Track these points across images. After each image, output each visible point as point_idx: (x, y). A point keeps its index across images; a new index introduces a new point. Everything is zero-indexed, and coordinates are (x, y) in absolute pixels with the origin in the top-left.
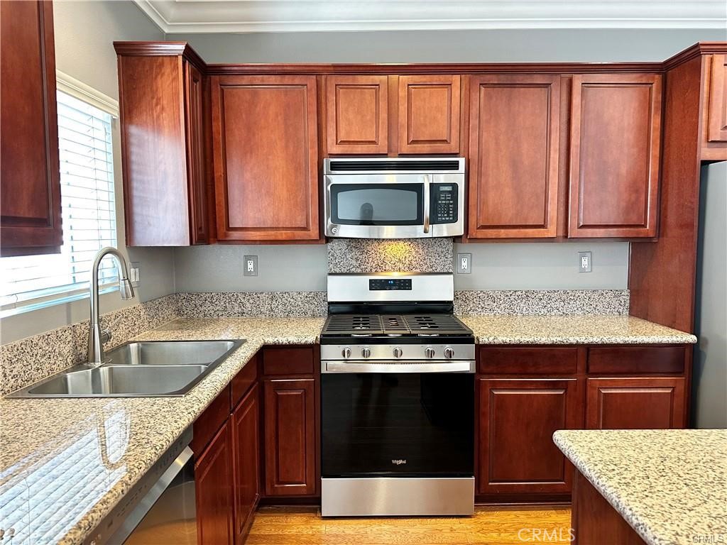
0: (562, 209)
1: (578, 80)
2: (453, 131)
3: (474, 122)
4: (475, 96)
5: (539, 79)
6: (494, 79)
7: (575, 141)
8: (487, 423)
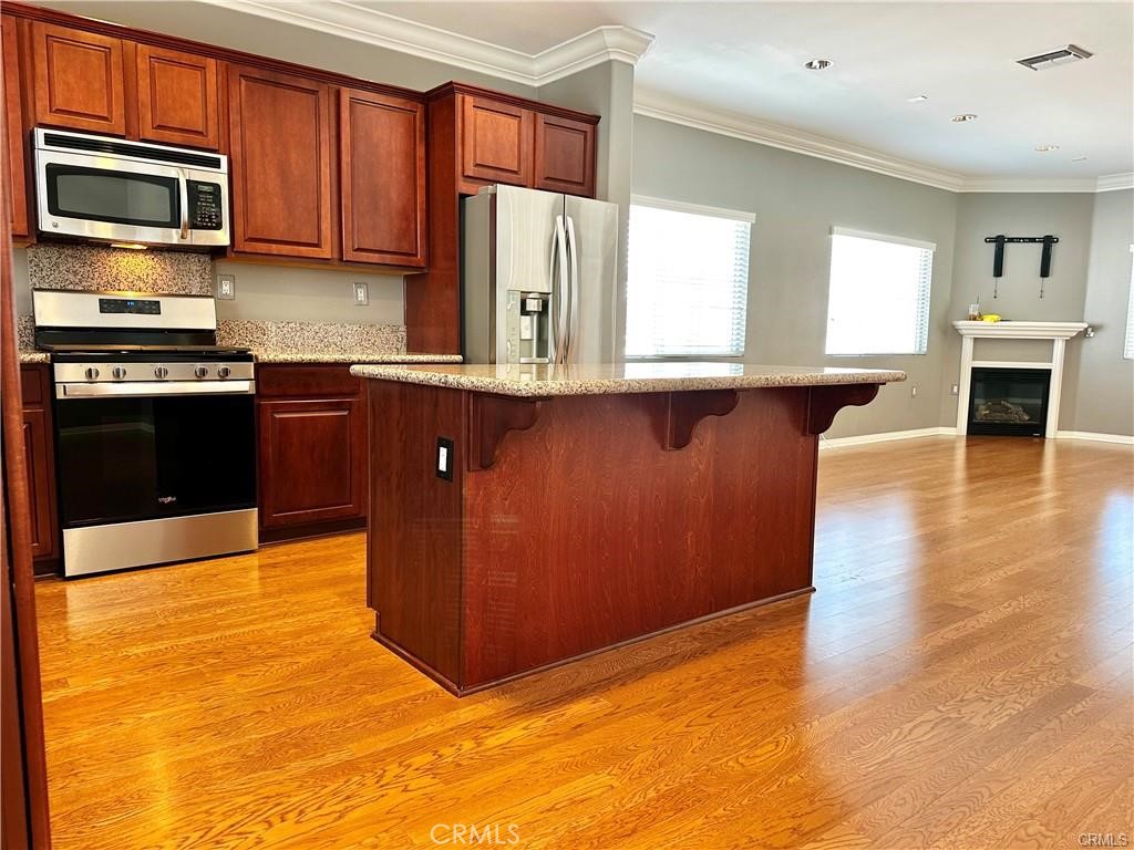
0: (336, 229)
1: (346, 94)
2: (210, 123)
3: (234, 117)
4: (234, 88)
5: (305, 84)
6: (256, 73)
7: (346, 158)
8: (270, 451)
